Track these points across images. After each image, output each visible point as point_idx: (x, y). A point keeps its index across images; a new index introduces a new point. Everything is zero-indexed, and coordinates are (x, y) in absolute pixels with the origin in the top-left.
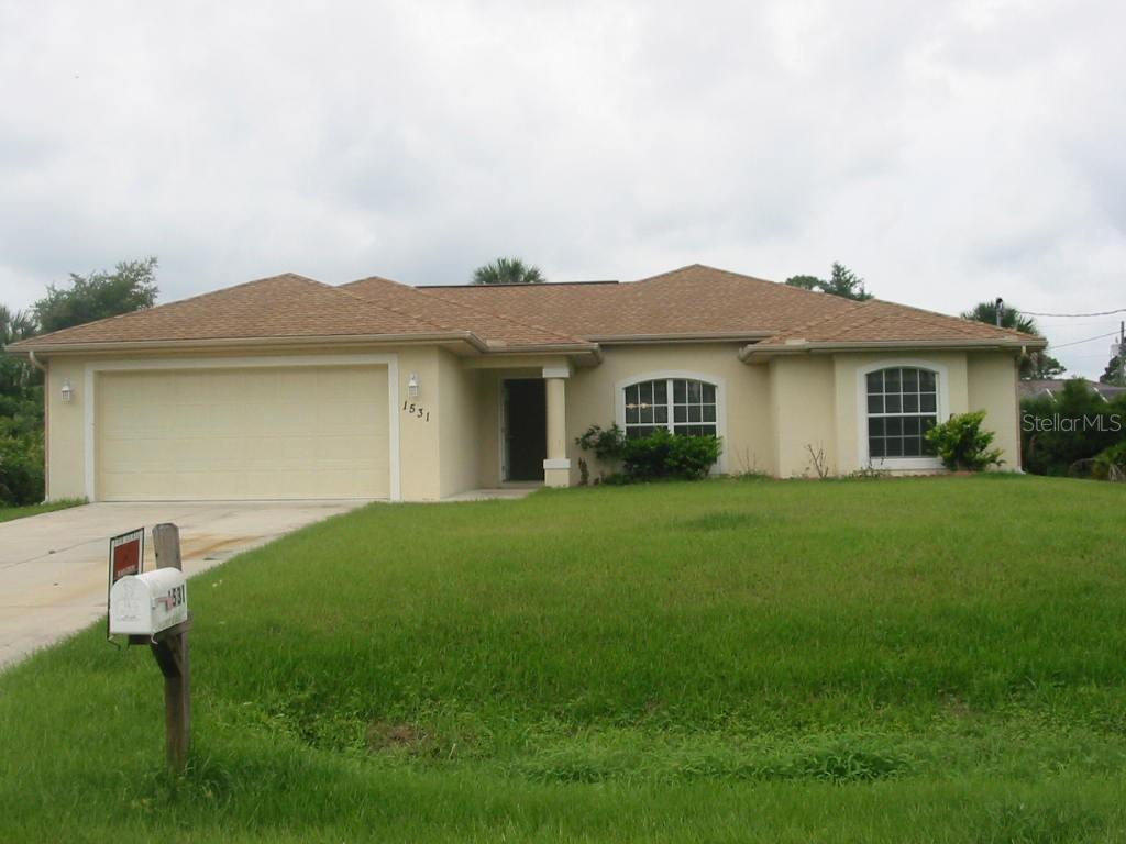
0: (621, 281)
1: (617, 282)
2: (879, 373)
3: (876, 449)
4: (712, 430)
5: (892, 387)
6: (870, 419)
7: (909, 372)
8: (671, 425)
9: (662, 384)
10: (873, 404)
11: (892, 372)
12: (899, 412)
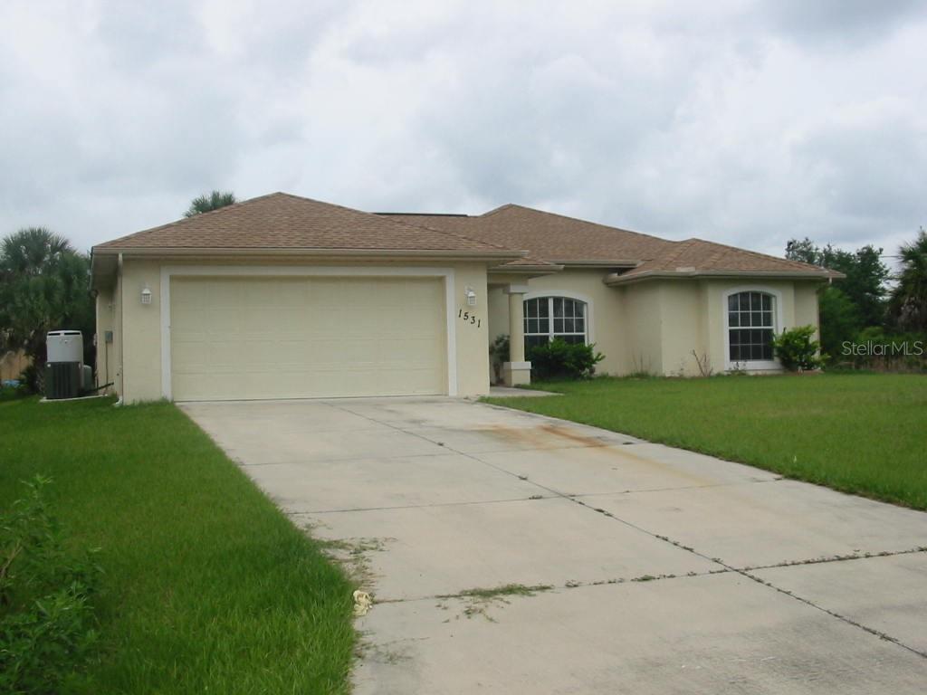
0: (469, 215)
1: (465, 216)
2: (735, 295)
3: (734, 355)
4: (581, 339)
5: (745, 307)
6: (730, 331)
7: (756, 295)
8: (552, 334)
9: (544, 301)
10: (733, 321)
11: (744, 295)
12: (749, 325)
